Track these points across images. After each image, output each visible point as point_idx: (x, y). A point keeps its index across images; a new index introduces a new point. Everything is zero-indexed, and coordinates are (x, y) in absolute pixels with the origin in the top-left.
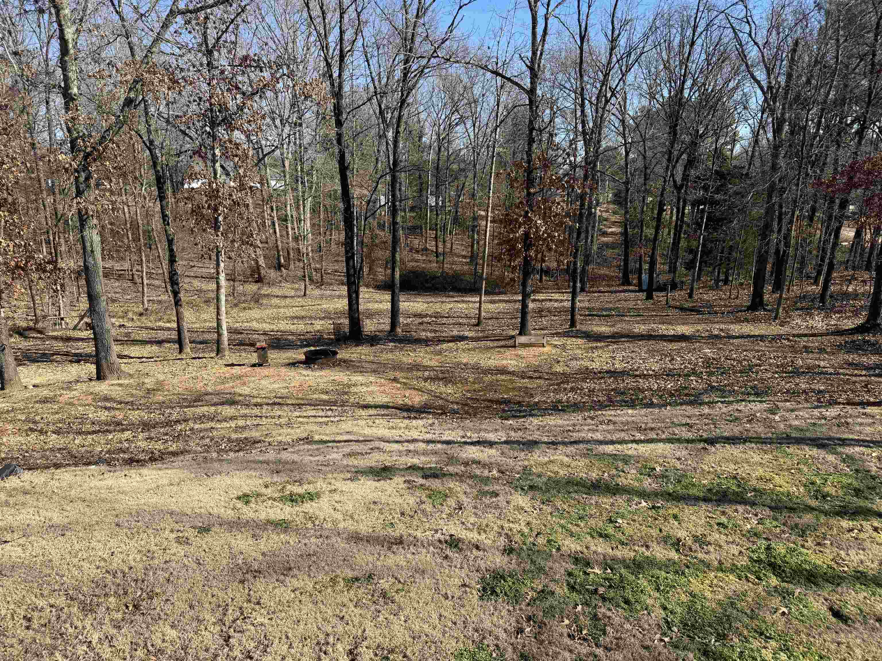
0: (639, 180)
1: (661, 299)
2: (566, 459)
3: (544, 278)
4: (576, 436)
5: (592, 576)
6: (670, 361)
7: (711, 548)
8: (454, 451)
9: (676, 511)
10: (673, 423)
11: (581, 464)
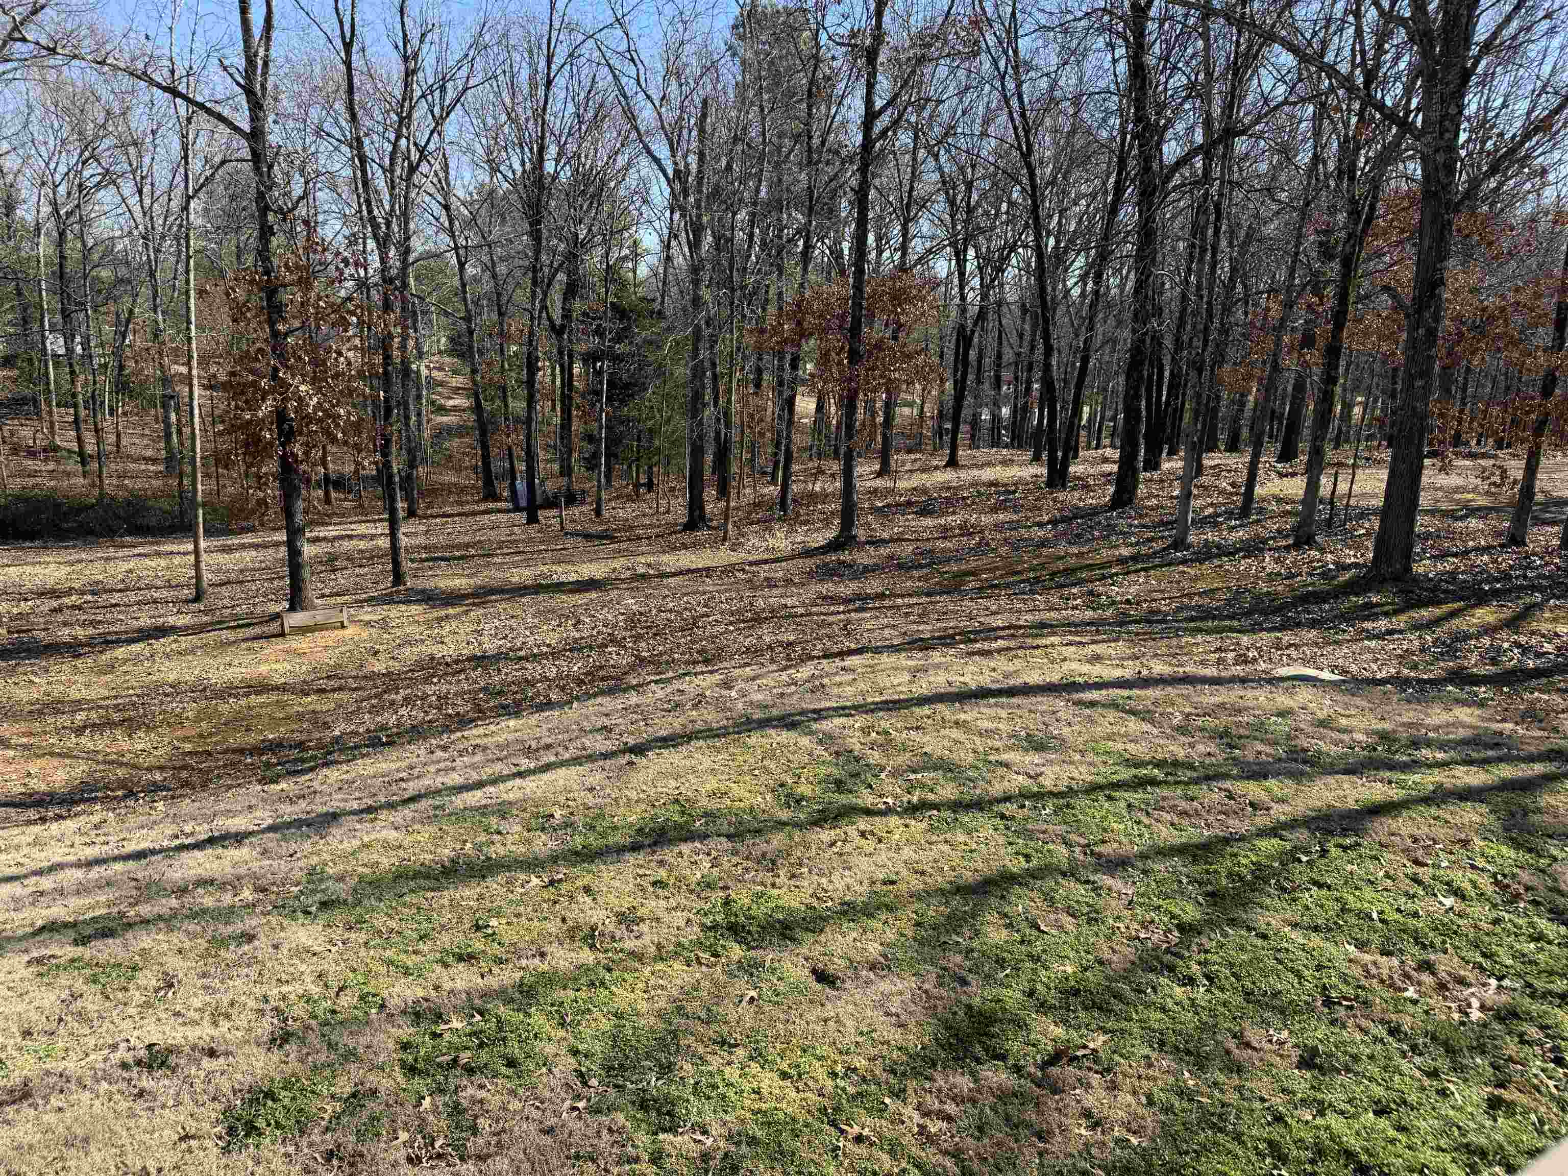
0: (488, 317)
1: (552, 521)
2: (392, 835)
3: (333, 495)
4: (413, 787)
5: (447, 1037)
6: (574, 625)
7: (644, 928)
8: (156, 868)
9: (587, 880)
10: (582, 730)
11: (423, 837)
